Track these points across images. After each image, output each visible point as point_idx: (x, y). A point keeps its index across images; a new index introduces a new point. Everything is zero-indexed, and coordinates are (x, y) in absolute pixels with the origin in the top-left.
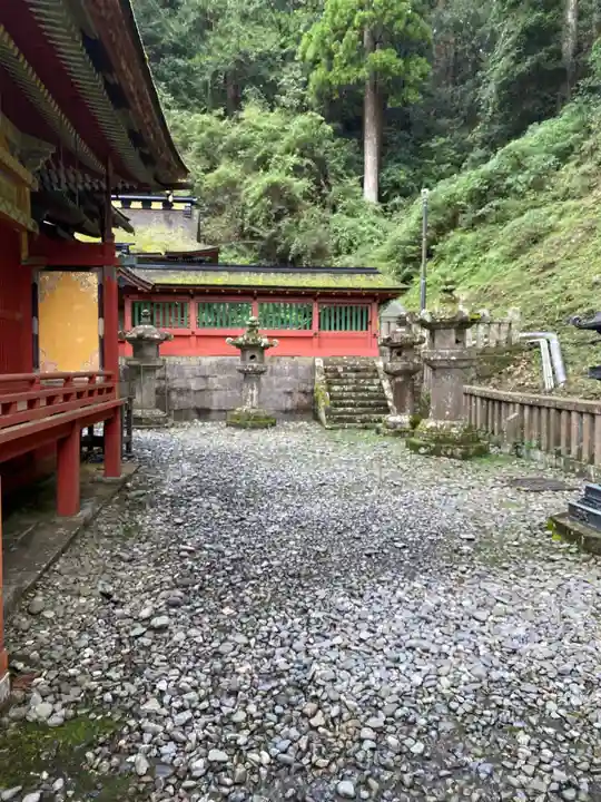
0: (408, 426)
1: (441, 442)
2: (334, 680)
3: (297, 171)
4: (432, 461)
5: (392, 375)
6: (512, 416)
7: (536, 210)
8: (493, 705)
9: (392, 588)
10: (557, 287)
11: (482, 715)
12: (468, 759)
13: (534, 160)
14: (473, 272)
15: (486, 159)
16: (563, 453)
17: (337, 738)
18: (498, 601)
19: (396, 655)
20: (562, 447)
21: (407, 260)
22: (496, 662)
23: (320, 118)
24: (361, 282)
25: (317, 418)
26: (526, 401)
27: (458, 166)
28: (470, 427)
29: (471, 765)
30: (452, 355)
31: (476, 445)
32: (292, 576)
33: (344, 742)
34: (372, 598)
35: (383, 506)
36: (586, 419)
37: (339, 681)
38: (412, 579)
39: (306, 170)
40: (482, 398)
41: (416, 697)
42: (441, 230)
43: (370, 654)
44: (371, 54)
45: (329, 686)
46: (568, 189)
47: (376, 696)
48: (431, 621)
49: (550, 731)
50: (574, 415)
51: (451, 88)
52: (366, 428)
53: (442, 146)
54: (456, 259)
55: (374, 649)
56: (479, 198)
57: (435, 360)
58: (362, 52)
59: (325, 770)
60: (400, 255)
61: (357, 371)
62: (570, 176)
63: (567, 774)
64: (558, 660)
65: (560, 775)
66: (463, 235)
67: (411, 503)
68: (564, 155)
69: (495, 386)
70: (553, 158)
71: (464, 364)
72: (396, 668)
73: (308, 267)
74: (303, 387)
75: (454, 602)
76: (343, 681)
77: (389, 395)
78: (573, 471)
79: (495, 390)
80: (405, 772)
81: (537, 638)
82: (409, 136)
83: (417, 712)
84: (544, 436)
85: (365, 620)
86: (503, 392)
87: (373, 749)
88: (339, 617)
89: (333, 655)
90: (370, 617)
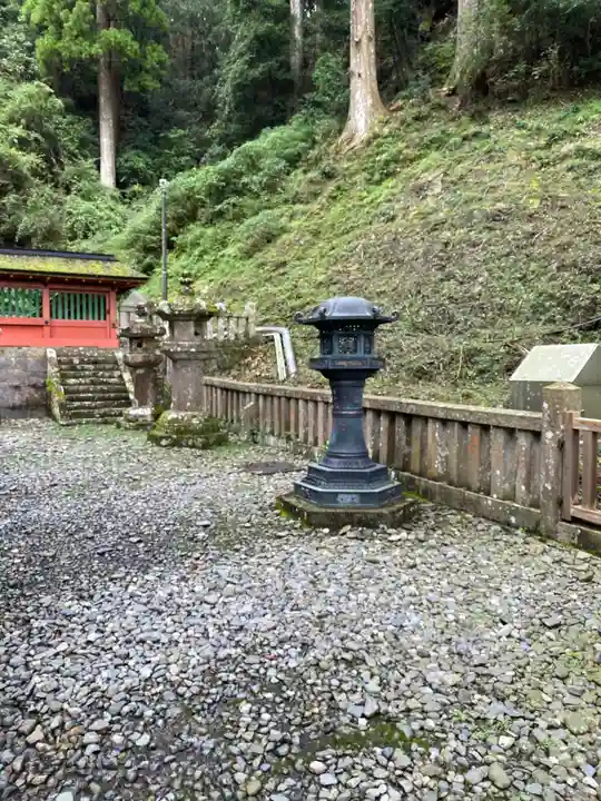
0: (149, 419)
1: (182, 433)
2: (56, 690)
3: (23, 144)
4: (173, 453)
5: (133, 367)
6: (248, 406)
7: (270, 211)
8: (220, 682)
9: (124, 584)
10: (288, 285)
11: (209, 694)
12: (193, 740)
13: (267, 162)
14: (212, 267)
15: (223, 157)
16: (293, 437)
17: (57, 750)
18: (228, 582)
19: (126, 651)
20: (292, 432)
21: (148, 250)
22: (224, 641)
23: (48, 89)
24: (96, 268)
25: (50, 414)
26: (260, 391)
27: (197, 160)
28: (211, 416)
29: (195, 745)
30: (192, 347)
31: (216, 434)
32: (14, 587)
33: (65, 752)
34: (103, 596)
35: (119, 503)
36: (311, 405)
37: (63, 689)
38: (145, 572)
39: (34, 144)
40: (222, 389)
41: (144, 689)
42: (182, 222)
43: (99, 654)
44: (104, 31)
45: (51, 696)
46: (297, 193)
47: (103, 697)
48: (163, 612)
49: (269, 695)
50: (301, 402)
51: (188, 81)
52: (106, 423)
53: (180, 137)
54: (196, 252)
55: (103, 649)
56: (217, 193)
57: (176, 352)
58: (94, 27)
59: (43, 787)
60: (140, 244)
61: (95, 363)
62: (298, 181)
63: (282, 731)
64: (280, 628)
65: (276, 735)
66: (203, 229)
67: (150, 495)
68: (293, 161)
69: (234, 377)
70: (283, 163)
71: (205, 356)
72: (125, 665)
73: (38, 249)
74: (34, 380)
75: (186, 590)
76: (66, 688)
77: (130, 387)
78: (301, 453)
79: (235, 382)
80: (130, 768)
81: (263, 612)
82: (146, 123)
83: (145, 704)
84: (276, 422)
85: (94, 621)
86: (241, 383)
87: (96, 753)
88: (65, 622)
89: (56, 664)
90: (100, 618)
